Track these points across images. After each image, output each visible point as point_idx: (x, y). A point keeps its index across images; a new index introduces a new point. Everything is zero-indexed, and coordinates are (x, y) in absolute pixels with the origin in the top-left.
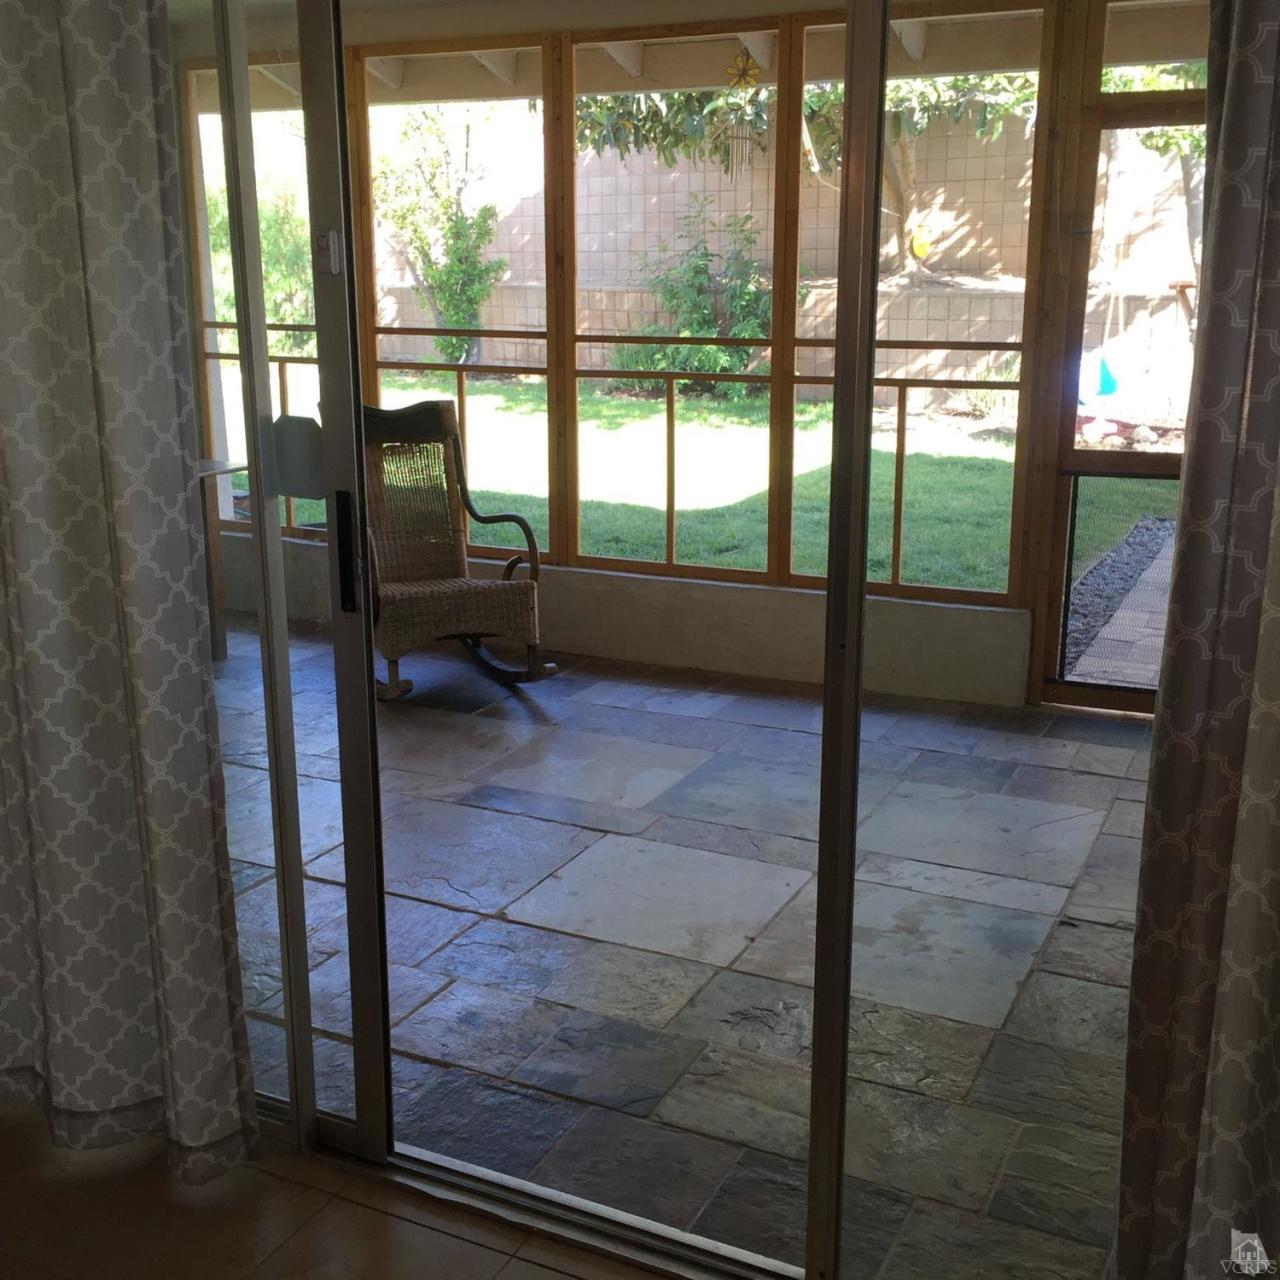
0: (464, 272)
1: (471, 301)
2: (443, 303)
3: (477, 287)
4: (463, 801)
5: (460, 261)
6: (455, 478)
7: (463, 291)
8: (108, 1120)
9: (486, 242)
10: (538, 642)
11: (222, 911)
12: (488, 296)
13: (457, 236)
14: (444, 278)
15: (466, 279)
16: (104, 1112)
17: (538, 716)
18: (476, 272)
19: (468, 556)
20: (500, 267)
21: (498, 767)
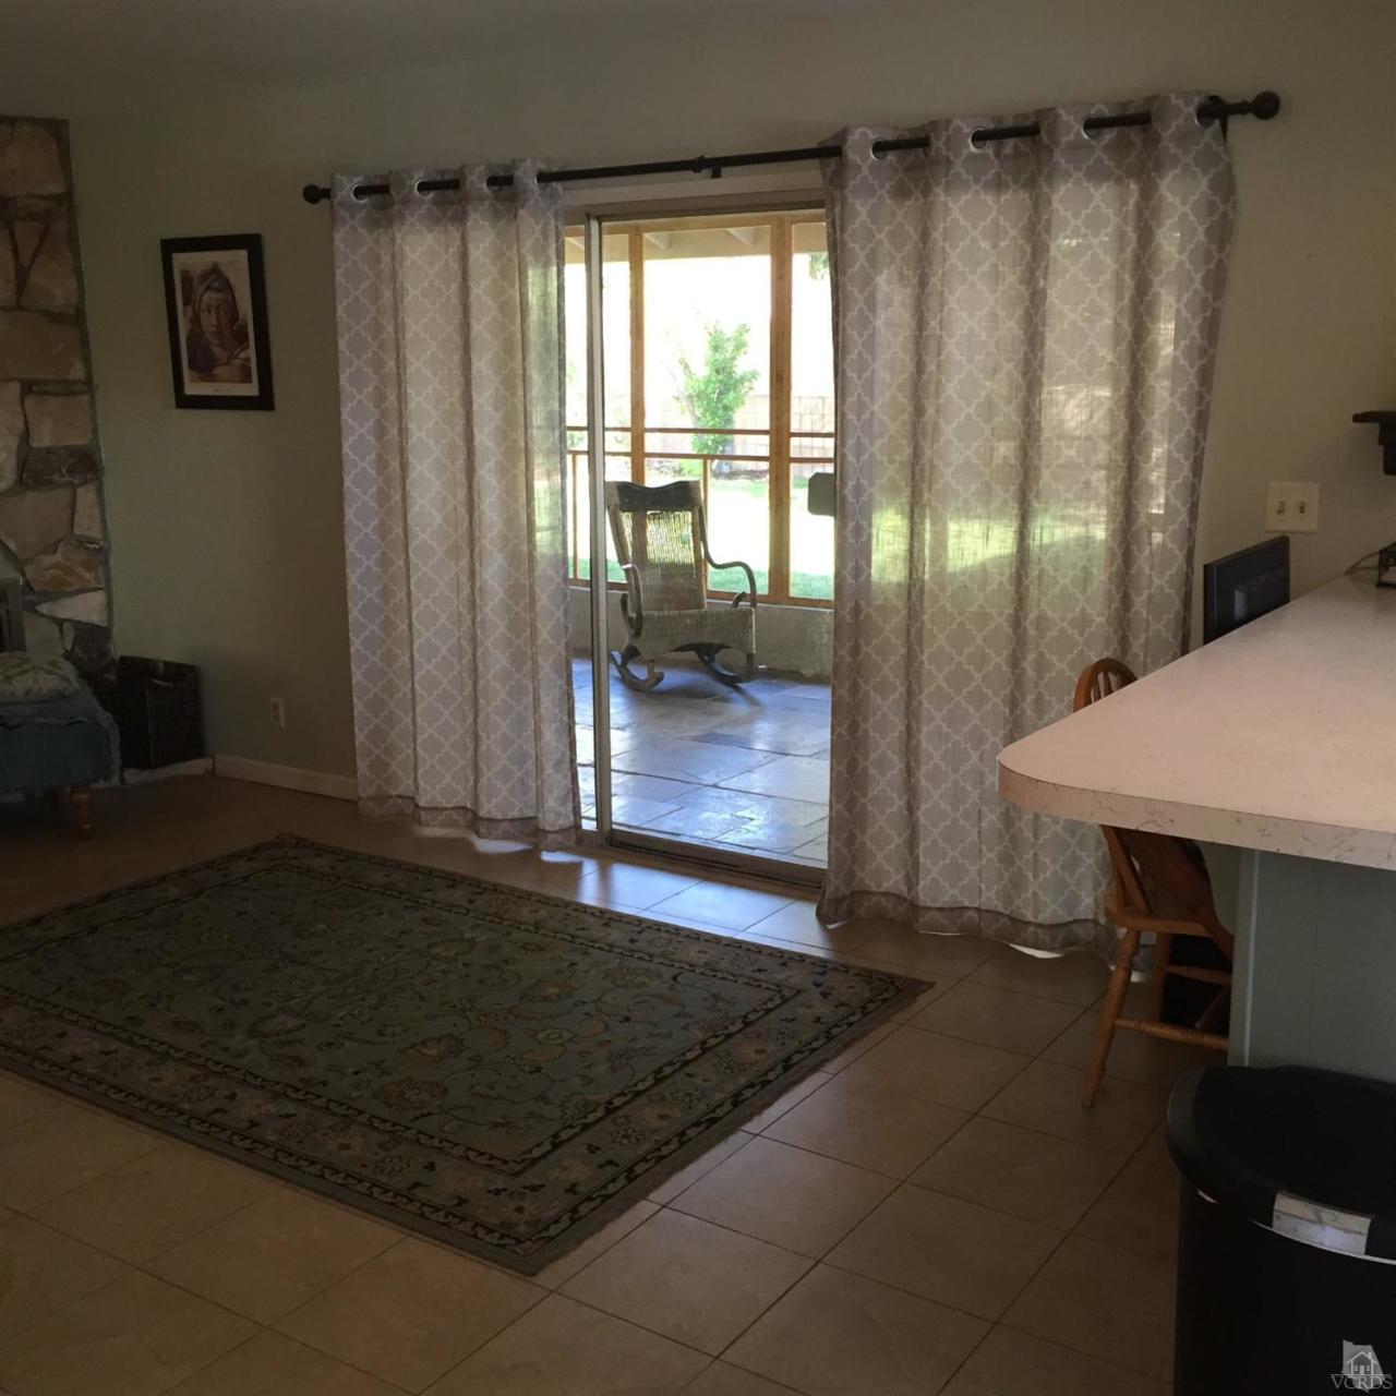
0: (719, 381)
1: (726, 408)
2: (701, 410)
3: (732, 395)
4: (695, 739)
5: (717, 372)
6: (699, 536)
7: (719, 400)
8: (505, 824)
9: (742, 353)
10: (754, 652)
11: (569, 709)
12: (743, 403)
13: (716, 348)
14: (703, 388)
15: (722, 388)
16: (504, 820)
17: (753, 702)
18: (732, 382)
19: (708, 598)
20: (754, 377)
21: (721, 726)
